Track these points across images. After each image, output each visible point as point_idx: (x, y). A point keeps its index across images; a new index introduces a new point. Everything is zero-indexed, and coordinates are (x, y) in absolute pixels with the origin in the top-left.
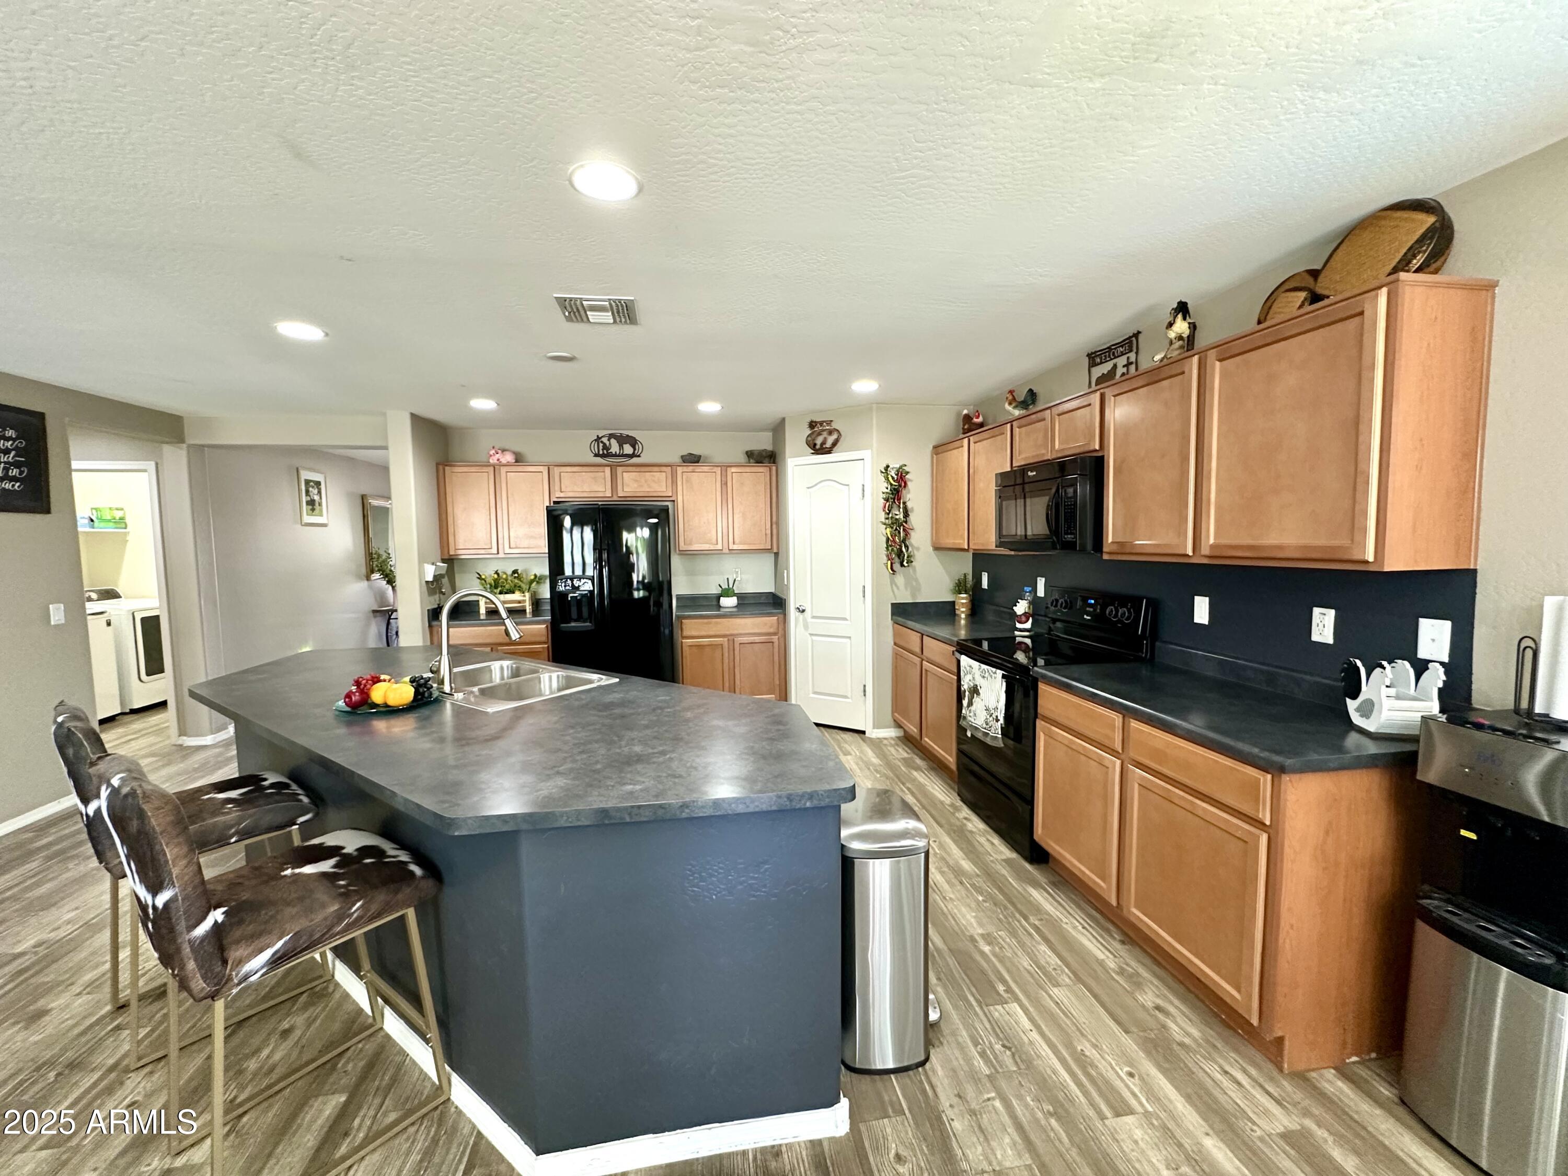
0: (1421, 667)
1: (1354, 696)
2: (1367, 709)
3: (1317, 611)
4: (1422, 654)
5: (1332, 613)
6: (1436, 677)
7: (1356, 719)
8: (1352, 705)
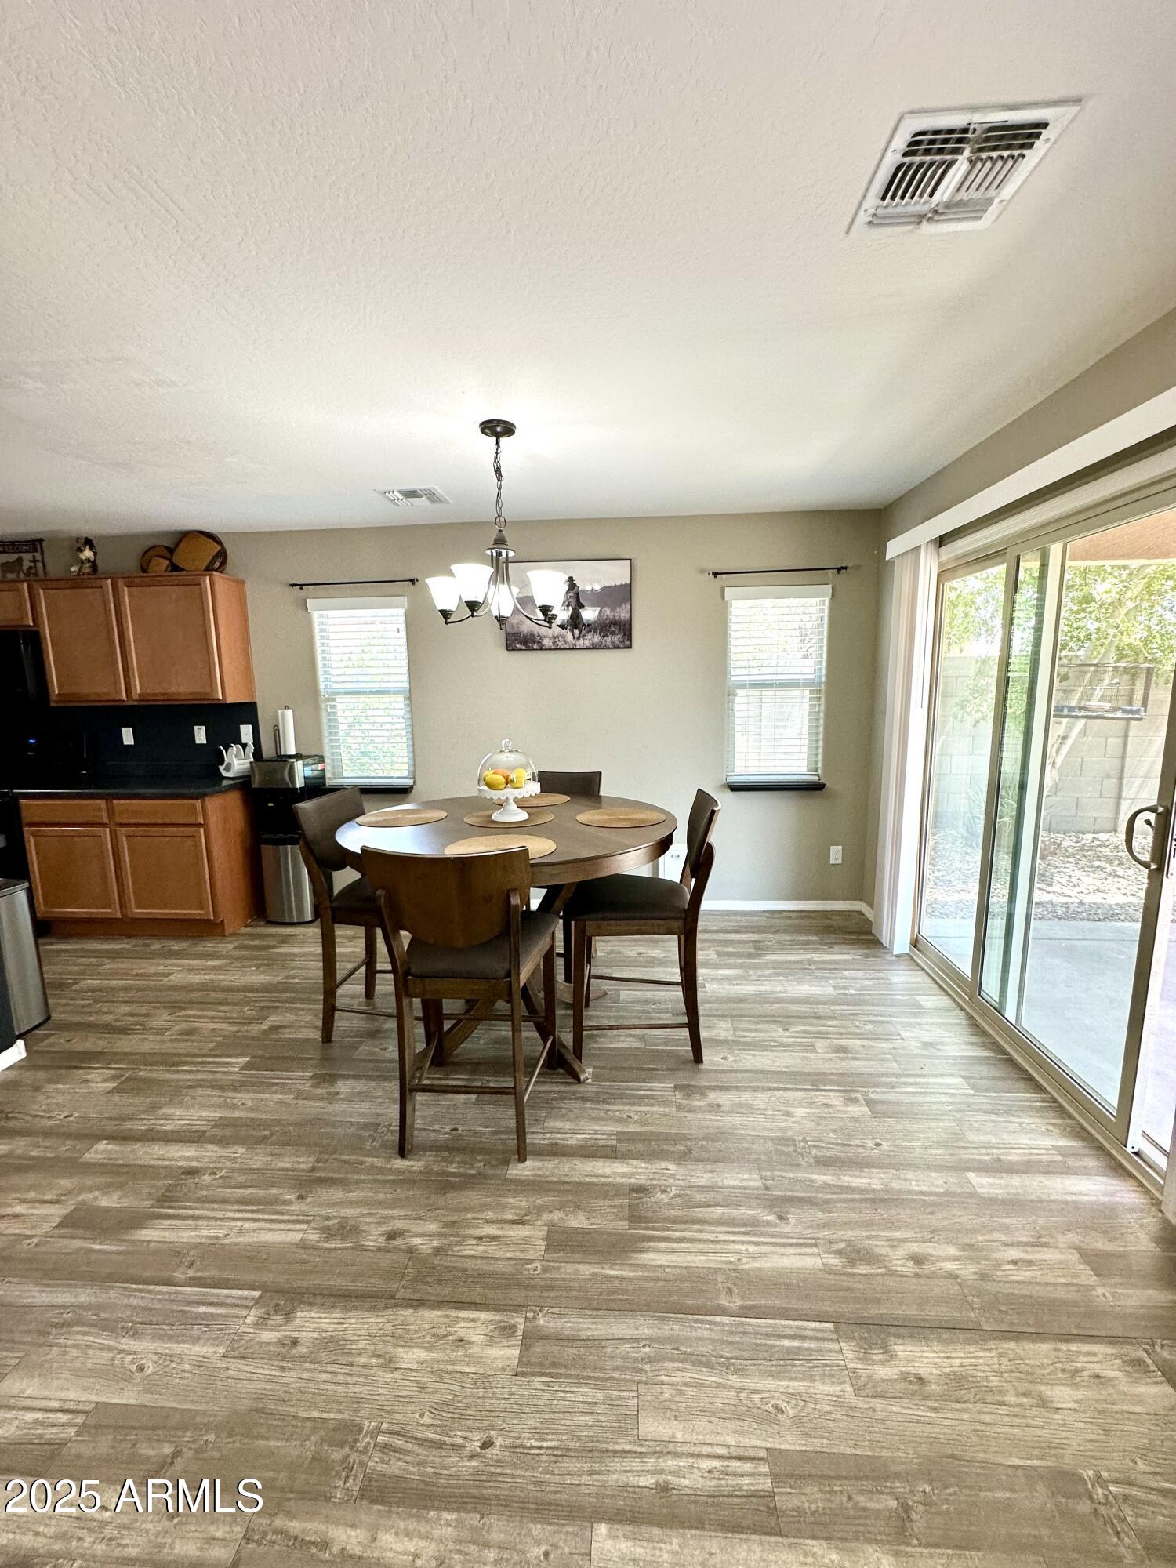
0: (244, 746)
1: (222, 764)
2: (228, 769)
3: (196, 728)
4: (243, 741)
5: (203, 728)
6: (251, 748)
7: (225, 774)
8: (221, 768)
